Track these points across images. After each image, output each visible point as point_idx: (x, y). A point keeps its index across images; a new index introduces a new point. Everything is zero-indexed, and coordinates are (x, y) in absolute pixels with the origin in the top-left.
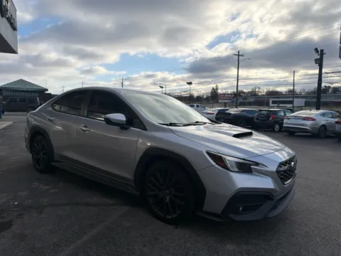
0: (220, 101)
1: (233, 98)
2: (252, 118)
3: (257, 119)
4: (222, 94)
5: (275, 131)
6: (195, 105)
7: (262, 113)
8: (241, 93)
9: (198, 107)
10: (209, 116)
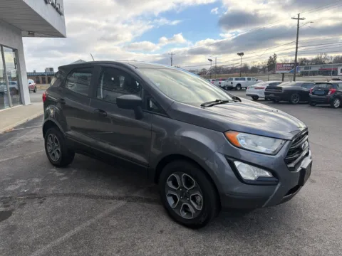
0: (277, 72)
1: (293, 67)
2: (307, 93)
3: (313, 93)
4: (280, 64)
5: (334, 107)
6: (246, 78)
7: (320, 86)
8: (304, 62)
9: (249, 79)
10: (258, 90)
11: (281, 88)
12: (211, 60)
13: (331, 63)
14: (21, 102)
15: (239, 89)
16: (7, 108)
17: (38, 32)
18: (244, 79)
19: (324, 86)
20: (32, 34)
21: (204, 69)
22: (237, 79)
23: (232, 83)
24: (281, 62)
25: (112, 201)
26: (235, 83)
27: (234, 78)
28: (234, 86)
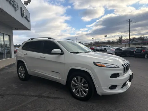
0: (122, 43)
3: (135, 52)
4: (123, 40)
5: (145, 58)
6: (108, 46)
7: (139, 49)
8: (134, 39)
9: (109, 46)
10: (112, 51)
11: (121, 50)
12: (93, 39)
13: (146, 39)
14: (11, 57)
15: (105, 50)
16: (4, 59)
17: (19, 28)
18: (107, 47)
19: (140, 49)
20: (17, 29)
21: (91, 43)
22: (104, 47)
23: (102, 48)
24: (124, 39)
25: (32, 97)
26: (103, 48)
27: (103, 46)
28: (103, 49)
